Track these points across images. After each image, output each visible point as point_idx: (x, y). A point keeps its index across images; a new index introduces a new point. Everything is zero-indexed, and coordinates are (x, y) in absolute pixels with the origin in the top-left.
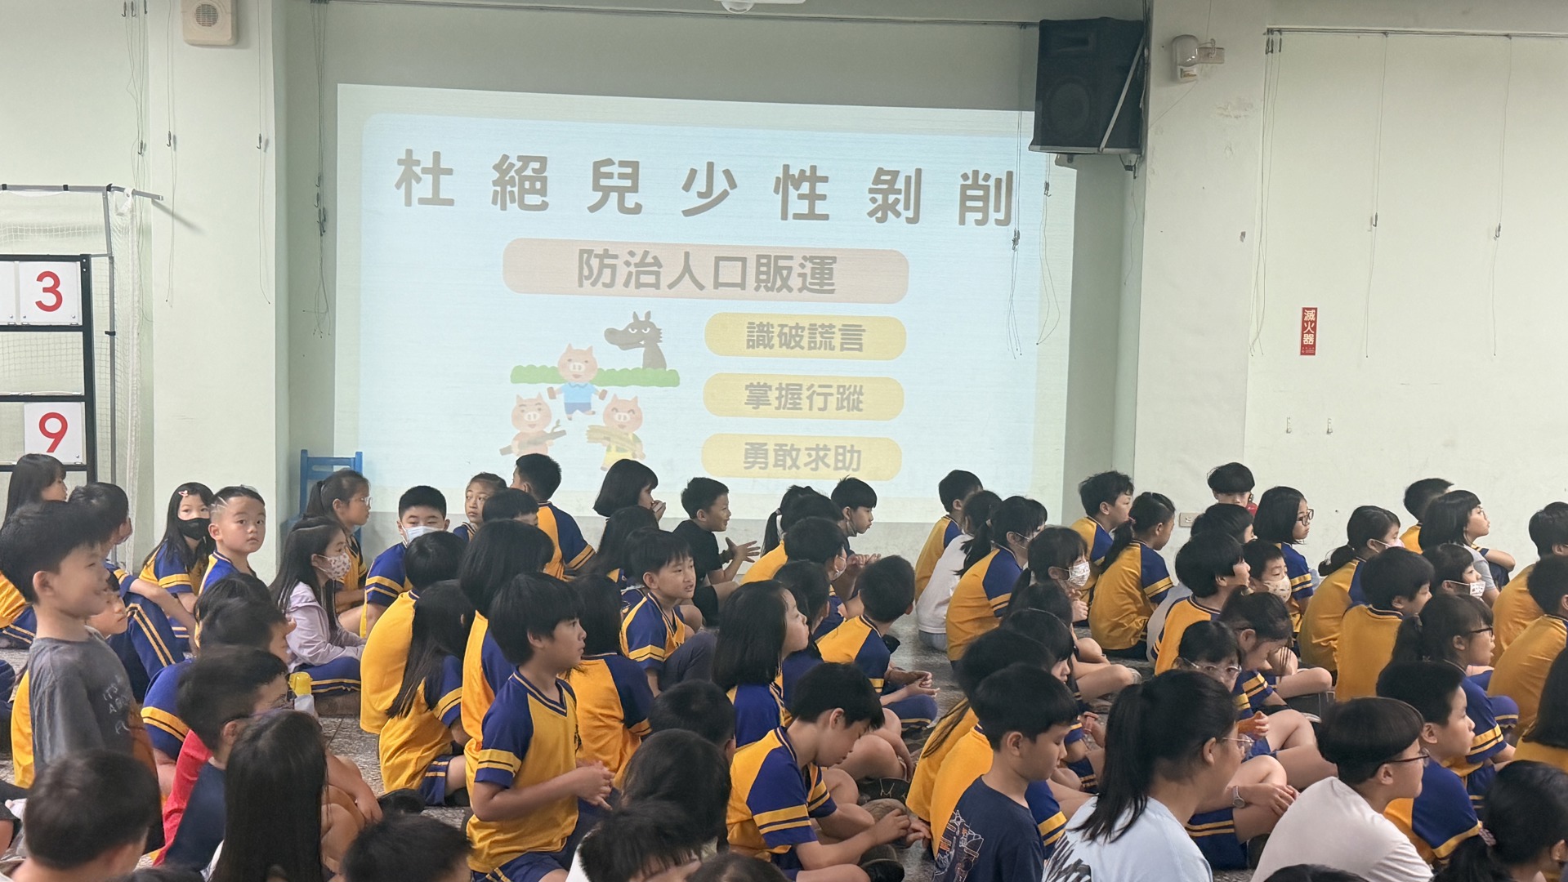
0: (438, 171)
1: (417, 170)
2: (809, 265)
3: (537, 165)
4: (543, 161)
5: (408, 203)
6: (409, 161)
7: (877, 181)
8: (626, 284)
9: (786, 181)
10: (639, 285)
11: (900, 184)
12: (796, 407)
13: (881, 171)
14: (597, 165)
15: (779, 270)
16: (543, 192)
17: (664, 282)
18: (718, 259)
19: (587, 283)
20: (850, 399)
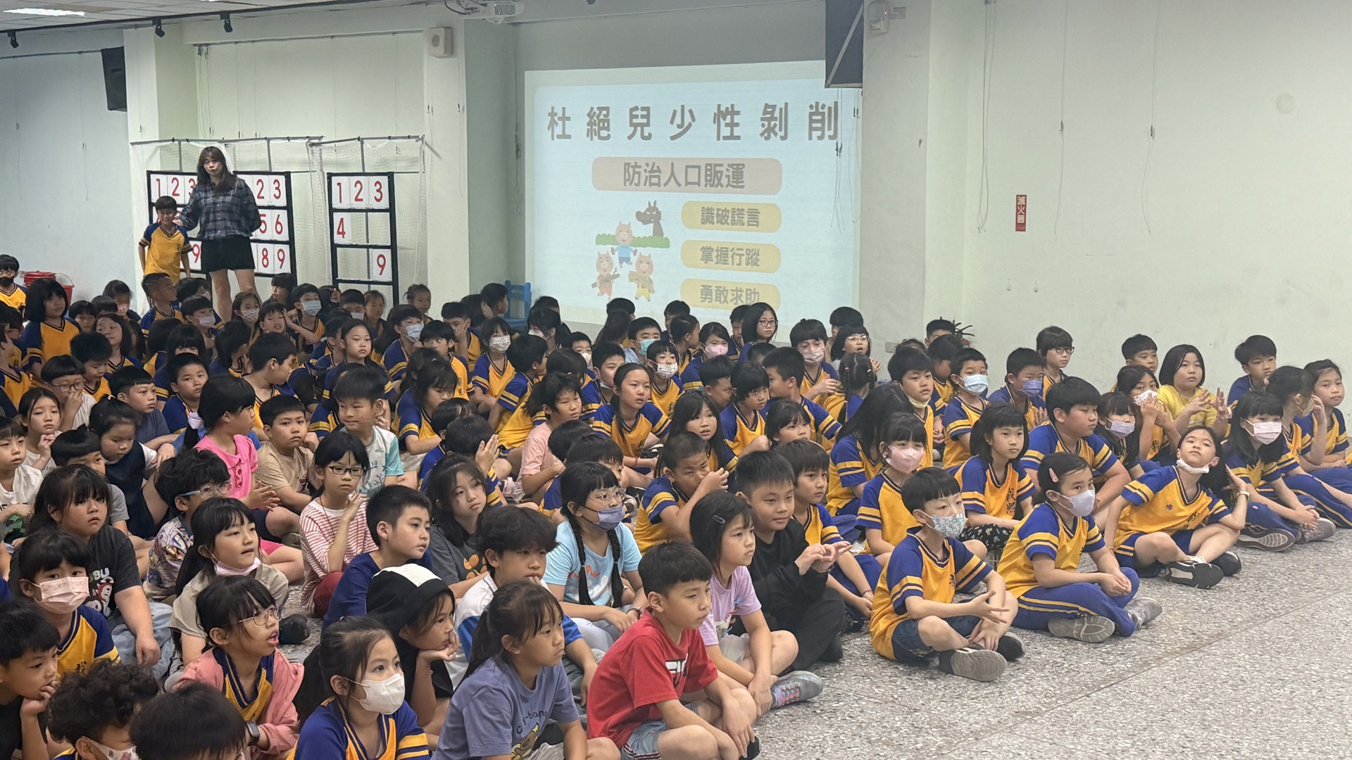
0: (565, 119)
1: (556, 118)
2: (731, 170)
3: (604, 112)
4: (607, 109)
5: (553, 138)
6: (552, 114)
7: (765, 112)
8: (645, 185)
9: (720, 115)
10: (651, 184)
11: (777, 114)
12: (725, 262)
13: (767, 106)
14: (632, 110)
15: (716, 172)
16: (608, 128)
17: (662, 182)
18: (687, 167)
19: (628, 183)
20: (752, 257)
